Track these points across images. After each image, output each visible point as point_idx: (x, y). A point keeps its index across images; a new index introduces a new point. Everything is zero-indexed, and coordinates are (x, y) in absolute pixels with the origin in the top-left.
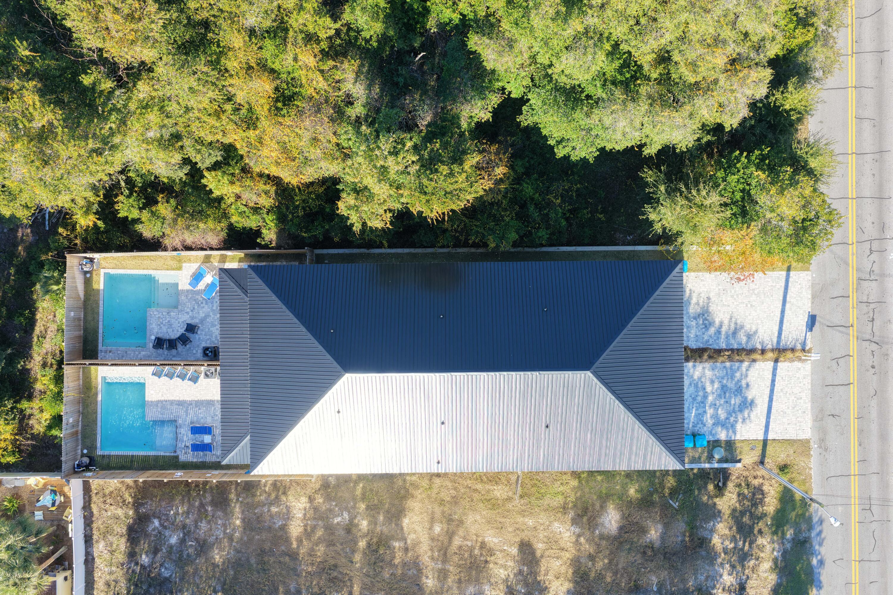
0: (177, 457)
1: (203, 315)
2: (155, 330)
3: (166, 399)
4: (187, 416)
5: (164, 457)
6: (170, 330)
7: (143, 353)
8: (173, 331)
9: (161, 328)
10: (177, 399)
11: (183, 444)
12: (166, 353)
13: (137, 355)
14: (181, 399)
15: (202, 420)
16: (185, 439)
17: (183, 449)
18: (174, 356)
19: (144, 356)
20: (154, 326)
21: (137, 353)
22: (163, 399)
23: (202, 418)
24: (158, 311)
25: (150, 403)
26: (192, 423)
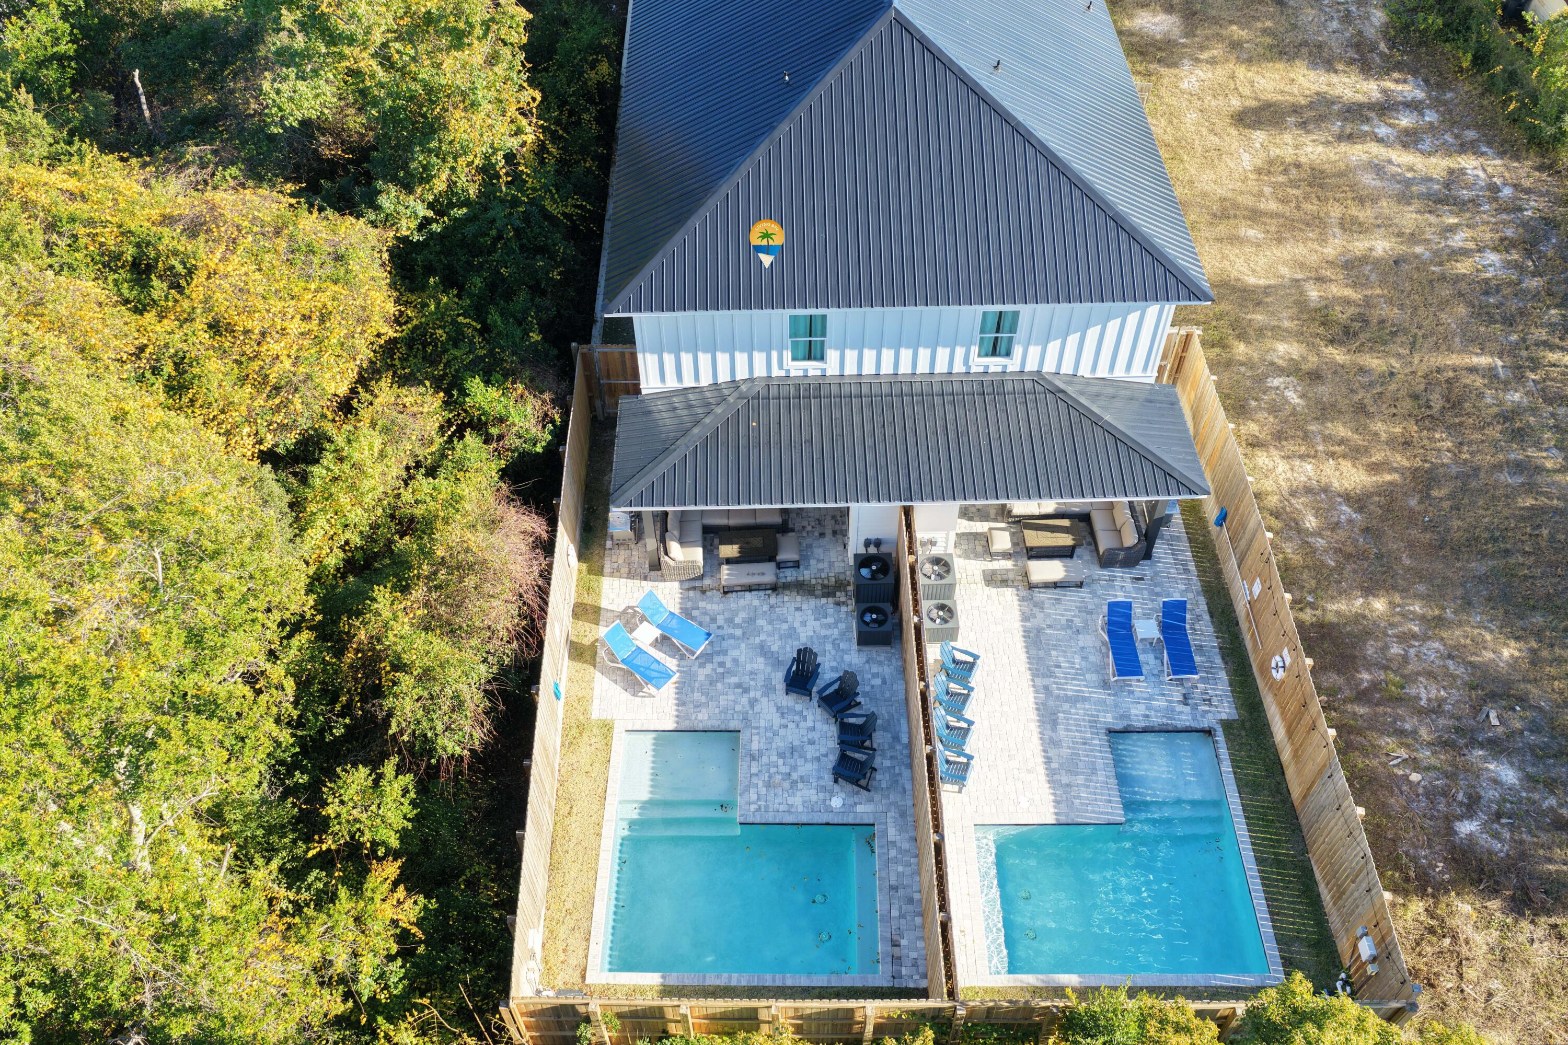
0: (1227, 725)
1: (761, 660)
2: (813, 795)
3: (1040, 760)
4: (1085, 700)
5: (1235, 764)
6: (811, 752)
7: (892, 833)
8: (812, 742)
9: (802, 779)
10: (1034, 728)
11: (1180, 708)
12: (887, 763)
13: (901, 851)
14: (1033, 715)
15: (1092, 658)
16: (1161, 703)
17: (1195, 707)
18: (896, 738)
19: (902, 829)
20: (797, 800)
21: (893, 853)
22: (1041, 770)
23: (1085, 658)
24: (747, 789)
25: (1064, 808)
26: (1105, 685)
